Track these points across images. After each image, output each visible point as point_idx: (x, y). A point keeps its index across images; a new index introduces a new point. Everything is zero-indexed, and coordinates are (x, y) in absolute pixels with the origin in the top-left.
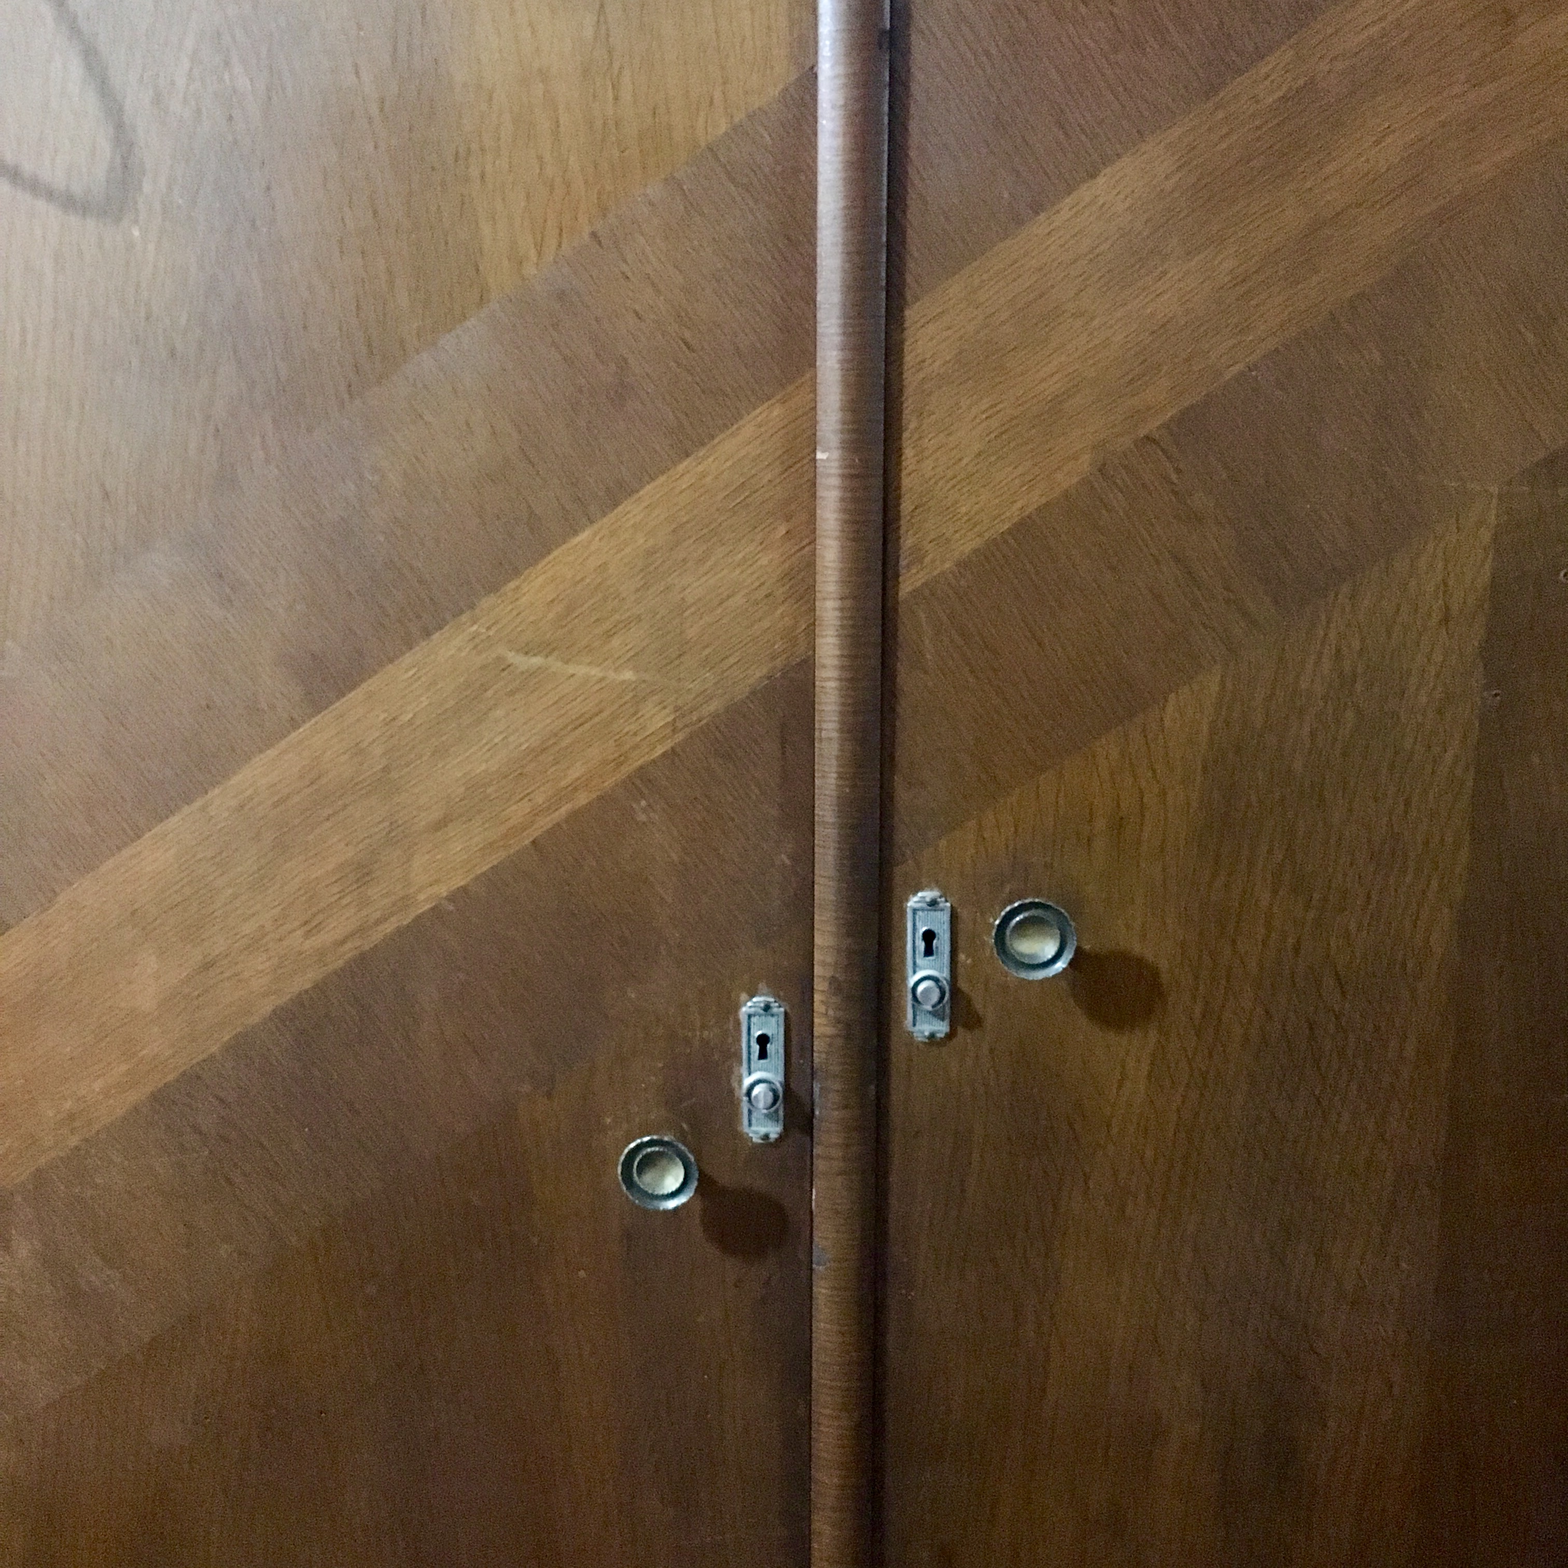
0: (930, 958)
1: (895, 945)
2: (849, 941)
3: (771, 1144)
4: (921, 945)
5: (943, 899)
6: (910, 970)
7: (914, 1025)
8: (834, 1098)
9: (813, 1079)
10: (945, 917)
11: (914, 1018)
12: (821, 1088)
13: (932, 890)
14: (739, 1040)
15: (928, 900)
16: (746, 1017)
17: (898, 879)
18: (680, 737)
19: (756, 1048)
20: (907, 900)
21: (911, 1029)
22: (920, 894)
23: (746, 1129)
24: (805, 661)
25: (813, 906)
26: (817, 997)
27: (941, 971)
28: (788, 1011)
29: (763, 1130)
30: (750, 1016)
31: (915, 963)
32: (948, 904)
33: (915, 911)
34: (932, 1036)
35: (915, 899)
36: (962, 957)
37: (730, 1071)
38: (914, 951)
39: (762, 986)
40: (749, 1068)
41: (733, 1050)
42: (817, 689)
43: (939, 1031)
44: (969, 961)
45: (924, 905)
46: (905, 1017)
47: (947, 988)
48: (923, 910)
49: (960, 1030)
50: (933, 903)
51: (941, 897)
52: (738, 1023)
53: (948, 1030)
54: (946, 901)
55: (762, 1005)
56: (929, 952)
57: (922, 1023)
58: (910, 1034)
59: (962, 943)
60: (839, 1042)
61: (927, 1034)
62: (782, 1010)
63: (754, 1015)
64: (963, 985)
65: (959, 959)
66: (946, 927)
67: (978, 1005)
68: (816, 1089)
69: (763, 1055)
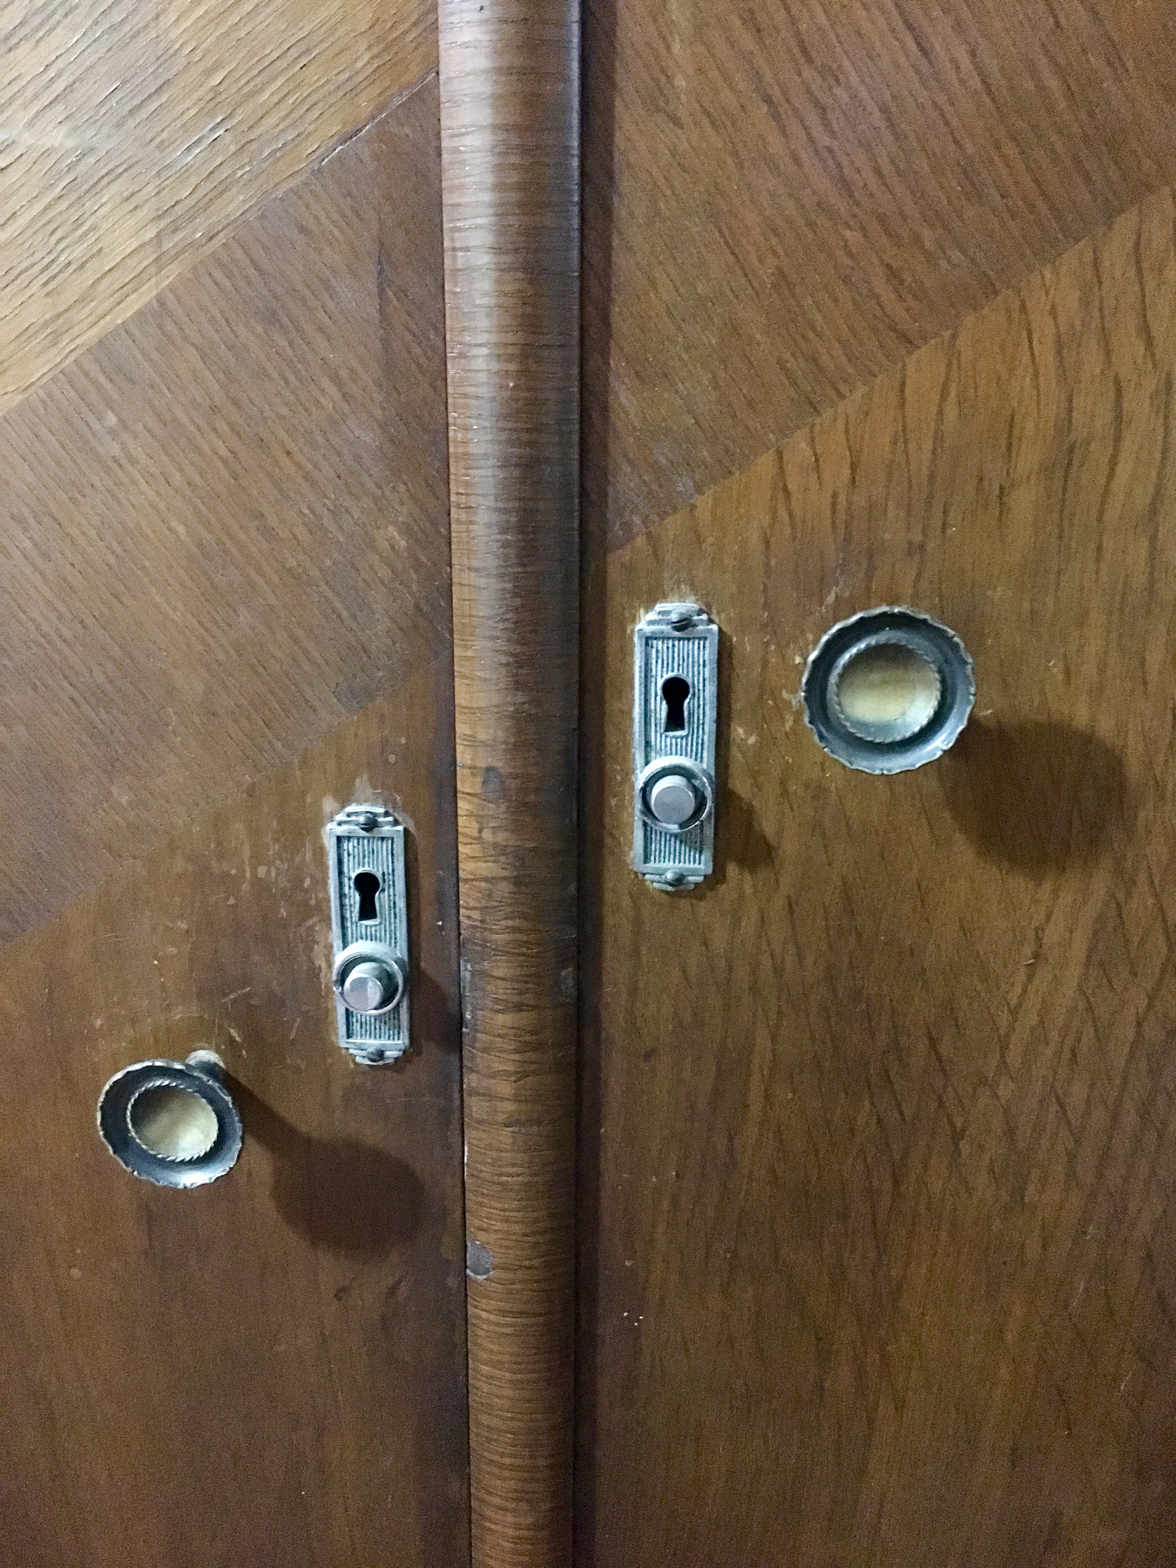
0: (679, 733)
1: (613, 705)
2: (520, 698)
3: (386, 1067)
4: (661, 709)
5: (704, 617)
6: (639, 758)
7: (646, 859)
8: (500, 990)
9: (459, 955)
10: (708, 653)
11: (646, 847)
12: (473, 974)
13: (682, 599)
14: (325, 884)
15: (674, 617)
16: (334, 840)
17: (615, 575)
18: (172, 273)
19: (354, 898)
20: (634, 619)
21: (639, 866)
22: (659, 607)
23: (343, 1043)
24: (418, 97)
25: (451, 632)
26: (463, 806)
27: (698, 757)
28: (412, 829)
29: (373, 1043)
30: (339, 839)
31: (647, 744)
32: (714, 627)
33: (648, 640)
34: (680, 880)
35: (652, 616)
36: (739, 731)
37: (309, 942)
38: (647, 723)
39: (362, 783)
40: (344, 935)
41: (313, 902)
42: (445, 156)
43: (694, 873)
44: (752, 740)
45: (667, 629)
46: (630, 844)
47: (709, 792)
48: (664, 638)
49: (732, 869)
50: (684, 625)
51: (700, 612)
52: (320, 852)
53: (710, 871)
54: (711, 621)
55: (362, 819)
56: (675, 720)
57: (662, 858)
58: (639, 878)
59: (739, 704)
60: (504, 889)
61: (669, 876)
62: (400, 828)
63: (349, 838)
64: (741, 785)
65: (733, 735)
66: (709, 672)
67: (768, 825)
68: (466, 975)
69: (368, 911)
